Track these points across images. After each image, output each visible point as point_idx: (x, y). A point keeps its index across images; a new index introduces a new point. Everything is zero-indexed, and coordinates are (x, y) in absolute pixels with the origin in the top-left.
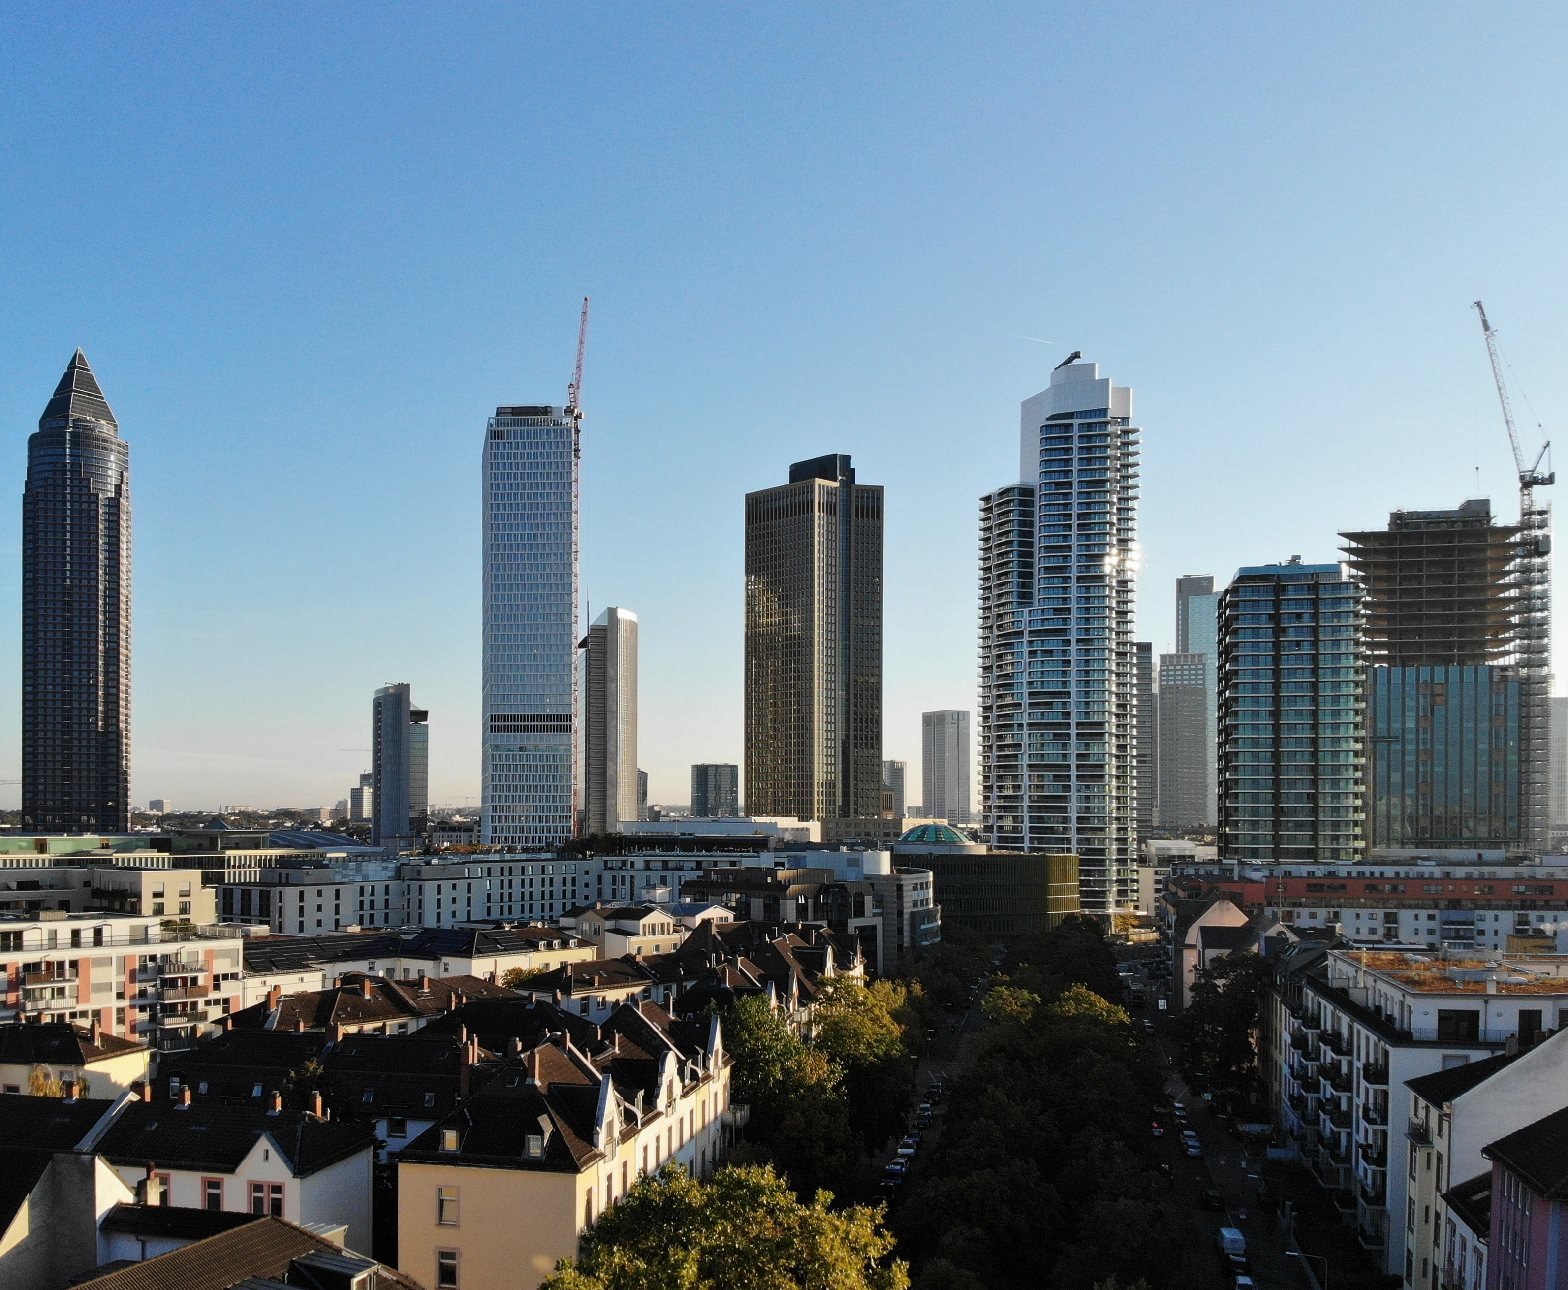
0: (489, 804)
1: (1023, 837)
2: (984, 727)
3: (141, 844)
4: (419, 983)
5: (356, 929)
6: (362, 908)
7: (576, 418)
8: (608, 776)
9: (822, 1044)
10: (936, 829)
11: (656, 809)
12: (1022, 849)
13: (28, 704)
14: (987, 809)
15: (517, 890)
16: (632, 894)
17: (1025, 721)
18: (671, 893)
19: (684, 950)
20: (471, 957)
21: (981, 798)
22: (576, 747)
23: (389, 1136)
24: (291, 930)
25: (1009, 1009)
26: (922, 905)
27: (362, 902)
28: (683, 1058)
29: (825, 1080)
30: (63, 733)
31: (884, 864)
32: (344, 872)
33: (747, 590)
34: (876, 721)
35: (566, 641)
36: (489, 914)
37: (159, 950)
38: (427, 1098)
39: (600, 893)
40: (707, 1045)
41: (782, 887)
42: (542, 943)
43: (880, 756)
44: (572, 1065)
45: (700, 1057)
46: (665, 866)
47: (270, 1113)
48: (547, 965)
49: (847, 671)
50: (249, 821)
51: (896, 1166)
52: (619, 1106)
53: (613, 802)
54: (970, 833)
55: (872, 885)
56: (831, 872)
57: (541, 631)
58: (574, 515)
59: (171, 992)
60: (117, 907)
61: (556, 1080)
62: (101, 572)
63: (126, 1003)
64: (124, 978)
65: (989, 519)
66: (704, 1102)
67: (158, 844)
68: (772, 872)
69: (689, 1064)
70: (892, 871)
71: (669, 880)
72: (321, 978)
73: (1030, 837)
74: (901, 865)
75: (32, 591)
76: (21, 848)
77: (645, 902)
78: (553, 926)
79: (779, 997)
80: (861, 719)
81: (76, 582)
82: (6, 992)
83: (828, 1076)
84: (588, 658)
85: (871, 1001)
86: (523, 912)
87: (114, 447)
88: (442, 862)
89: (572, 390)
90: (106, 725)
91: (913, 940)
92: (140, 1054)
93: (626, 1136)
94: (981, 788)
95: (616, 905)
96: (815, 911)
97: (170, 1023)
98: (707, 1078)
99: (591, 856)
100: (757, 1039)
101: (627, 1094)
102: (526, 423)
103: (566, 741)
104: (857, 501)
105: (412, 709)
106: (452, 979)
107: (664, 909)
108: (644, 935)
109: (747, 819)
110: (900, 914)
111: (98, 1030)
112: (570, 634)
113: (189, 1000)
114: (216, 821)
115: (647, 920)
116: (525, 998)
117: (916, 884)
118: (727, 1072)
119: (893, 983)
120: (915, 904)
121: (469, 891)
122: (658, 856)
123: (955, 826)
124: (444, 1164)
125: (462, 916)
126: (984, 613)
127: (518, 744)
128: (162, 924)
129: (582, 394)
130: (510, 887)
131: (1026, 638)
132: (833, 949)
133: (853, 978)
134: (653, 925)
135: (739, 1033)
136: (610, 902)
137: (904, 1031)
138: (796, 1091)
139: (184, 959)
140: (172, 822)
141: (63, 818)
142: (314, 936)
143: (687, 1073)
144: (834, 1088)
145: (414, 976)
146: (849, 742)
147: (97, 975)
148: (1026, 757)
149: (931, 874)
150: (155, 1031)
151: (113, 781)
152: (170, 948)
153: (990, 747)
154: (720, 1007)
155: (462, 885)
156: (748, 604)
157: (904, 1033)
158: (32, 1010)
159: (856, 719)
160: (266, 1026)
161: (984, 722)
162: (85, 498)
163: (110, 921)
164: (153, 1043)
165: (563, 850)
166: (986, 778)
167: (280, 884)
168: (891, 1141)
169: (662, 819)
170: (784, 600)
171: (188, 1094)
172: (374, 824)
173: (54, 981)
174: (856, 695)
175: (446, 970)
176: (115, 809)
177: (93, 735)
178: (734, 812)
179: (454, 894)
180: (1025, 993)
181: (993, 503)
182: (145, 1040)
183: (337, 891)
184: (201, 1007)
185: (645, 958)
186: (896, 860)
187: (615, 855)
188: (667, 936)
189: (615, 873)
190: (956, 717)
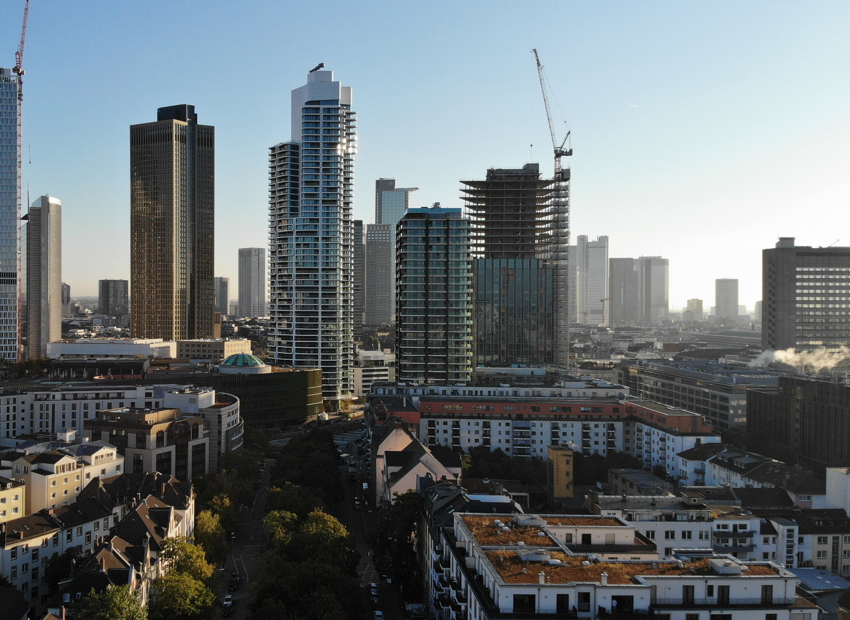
7: (20, 75)
10: (244, 356)
26: (233, 424)
31: (211, 398)
39: (32, 415)
46: (75, 397)
55: (204, 414)
56: (179, 410)
65: (274, 161)
68: (142, 415)
70: (216, 403)
71: (78, 407)
89: (18, 57)
91: (227, 448)
96: (168, 439)
103: (12, 291)
104: (199, 135)
107: (70, 454)
108: (58, 474)
110: (220, 432)
115: (59, 463)
117: (229, 412)
120: (229, 425)
129: (24, 59)
131: (295, 236)
134: (64, 466)
148: (294, 307)
181: (277, 152)
186: (218, 394)
188: (72, 472)
189: (42, 402)
190: (257, 252)
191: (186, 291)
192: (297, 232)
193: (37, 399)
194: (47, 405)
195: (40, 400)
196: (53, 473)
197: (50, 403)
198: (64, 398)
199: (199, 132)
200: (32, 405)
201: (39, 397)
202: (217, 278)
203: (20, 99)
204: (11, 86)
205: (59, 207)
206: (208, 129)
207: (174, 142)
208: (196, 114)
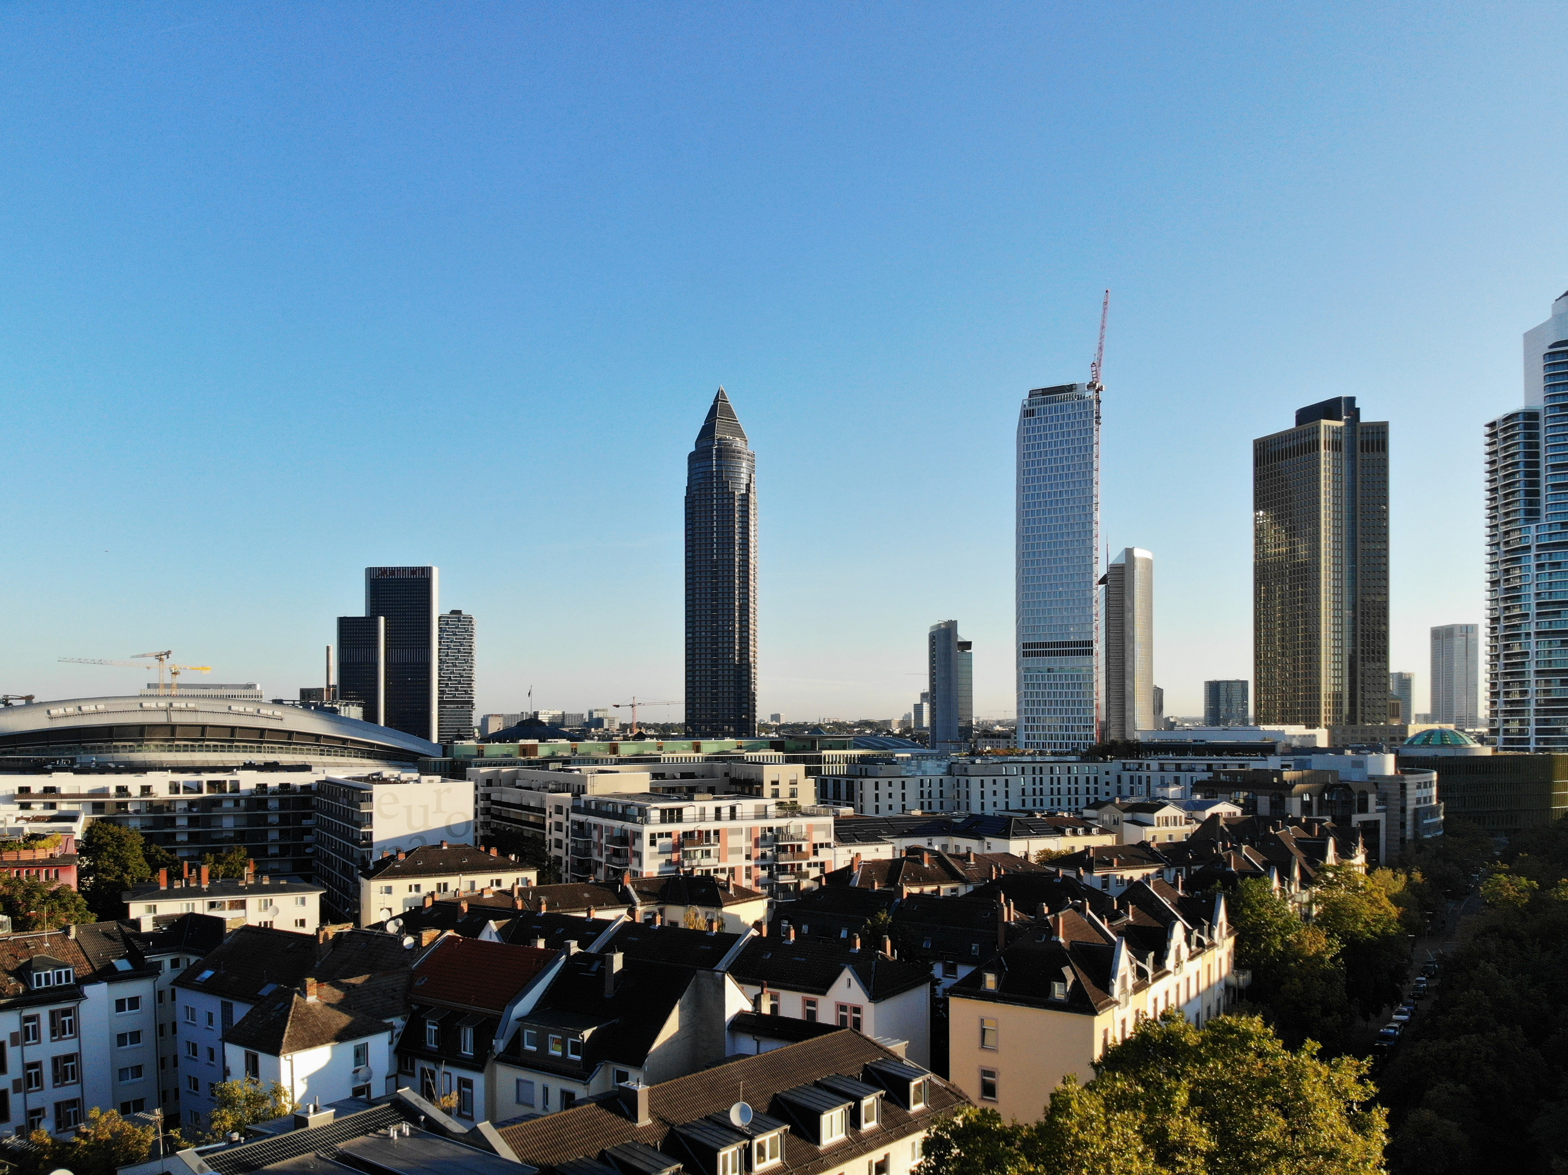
0: (1023, 716)
1: (1529, 739)
2: (1491, 637)
3: (764, 745)
4: (967, 857)
5: (917, 813)
6: (922, 797)
7: (1097, 391)
8: (1126, 692)
9: (1322, 921)
10: (1442, 733)
11: (1172, 720)
12: (1528, 750)
13: (689, 646)
14: (1494, 713)
15: (1046, 786)
16: (1148, 791)
17: (1533, 629)
18: (1184, 791)
19: (1193, 840)
20: (1009, 839)
21: (1488, 703)
22: (1097, 668)
23: (944, 976)
24: (870, 812)
25: (1505, 894)
26: (1425, 802)
27: (922, 792)
28: (1190, 928)
29: (1323, 952)
30: (712, 666)
31: (1389, 765)
32: (908, 768)
33: (1255, 524)
34: (1384, 637)
35: (1087, 579)
36: (1024, 805)
37: (775, 823)
38: (973, 948)
39: (1119, 790)
40: (1212, 918)
41: (1287, 787)
42: (1068, 830)
43: (1386, 669)
44: (1091, 928)
45: (1206, 928)
46: (1178, 768)
47: (852, 951)
48: (1073, 848)
49: (1354, 592)
50: (840, 729)
51: (1391, 1029)
52: (1131, 963)
53: (1131, 714)
54: (1477, 737)
55: (1376, 784)
56: (1335, 773)
57: (1066, 572)
58: (1095, 472)
59: (782, 856)
60: (747, 791)
61: (1077, 939)
62: (737, 548)
63: (751, 863)
64: (751, 844)
65: (1494, 443)
66: (1209, 966)
67: (776, 745)
68: (1278, 773)
69: (1196, 933)
70: (1396, 772)
71: (1182, 780)
72: (891, 850)
73: (1536, 739)
74: (1406, 766)
75: (691, 565)
76: (683, 749)
77: (1159, 798)
78: (1078, 816)
79: (1281, 880)
80: (1368, 635)
81: (720, 557)
82: (671, 852)
83: (1326, 949)
84: (1107, 592)
85: (1370, 886)
86: (1052, 805)
87: (745, 456)
88: (984, 762)
89: (1094, 368)
90: (740, 660)
91: (1416, 834)
92: (760, 902)
93: (1137, 989)
94: (1488, 694)
95: (1133, 800)
96: (1320, 807)
97: (783, 879)
98: (1212, 945)
99: (1111, 759)
100: (1259, 915)
101: (1139, 954)
102: (1053, 401)
103: (1088, 663)
104: (1362, 437)
105: (959, 640)
106: (993, 855)
107: (1176, 804)
108: (1159, 826)
109: (1256, 728)
110: (1403, 810)
111: (732, 882)
112: (1091, 573)
113: (796, 862)
114: (816, 729)
115: (1161, 813)
116: (1053, 873)
117: (1420, 783)
118: (1231, 941)
119: (1394, 871)
120: (1418, 801)
121: (1007, 786)
122: (1171, 761)
123: (1463, 731)
124: (985, 1000)
125: (1001, 806)
126: (1491, 531)
127: (1047, 666)
128: (777, 804)
129: (1103, 371)
130: (1041, 783)
131: (1534, 552)
132: (1335, 840)
133: (1353, 866)
134: (1167, 818)
135: (1242, 909)
136: (1127, 797)
137: (1402, 913)
138: (1295, 961)
139: (792, 831)
140: (786, 730)
141: (712, 727)
142: (887, 816)
143: (1194, 940)
144: (1332, 960)
145: (963, 851)
146: (1356, 657)
147: (732, 841)
148: (1533, 664)
149: (1435, 774)
150: (772, 884)
151: (745, 700)
152: (782, 822)
153: (1498, 656)
154: (1225, 887)
155: (1001, 780)
156: (1256, 537)
157: (1402, 915)
158: (688, 867)
159: (1362, 635)
160: (851, 884)
161: (1491, 633)
162: (726, 496)
163: (741, 801)
164: (770, 894)
165: (1087, 754)
166: (1493, 685)
167: (861, 776)
168: (1386, 1009)
169: (1176, 728)
170: (1292, 532)
171: (792, 932)
172: (931, 732)
173: (703, 845)
174: (1363, 613)
175: (989, 848)
176: (747, 721)
177: (732, 667)
178: (1245, 722)
179: (994, 788)
180: (1524, 880)
181: (1498, 428)
182: (766, 891)
183: (903, 783)
184: (804, 868)
185: (1158, 845)
186: (1400, 762)
187: (1134, 759)
188: (1178, 828)
189: (1132, 773)
190: (1464, 630)
191: (1341, 695)
192: (1538, 546)
193: (1124, 769)
194: (1140, 777)
195: (1129, 770)
196: (1153, 825)
197: (1144, 774)
198: (1162, 768)
199: (1362, 433)
200: (1119, 778)
201: (1127, 767)
202: (1393, 674)
203: (1098, 423)
204: (1085, 404)
205: (1149, 563)
206: (1378, 427)
207: (1323, 451)
208: (1358, 409)
